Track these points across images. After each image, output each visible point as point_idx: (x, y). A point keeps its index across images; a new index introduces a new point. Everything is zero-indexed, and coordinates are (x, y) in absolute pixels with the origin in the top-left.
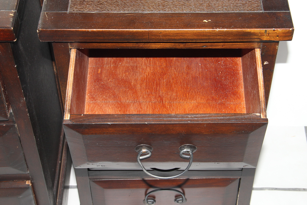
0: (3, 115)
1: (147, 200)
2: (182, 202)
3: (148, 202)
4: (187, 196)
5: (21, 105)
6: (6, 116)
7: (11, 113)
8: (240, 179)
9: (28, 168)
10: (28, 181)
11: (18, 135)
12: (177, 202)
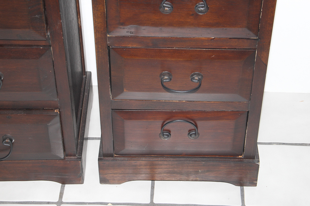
0: (43, 34)
1: (163, 133)
2: (195, 135)
3: (163, 135)
4: (200, 131)
5: (57, 28)
6: (45, 36)
7: (48, 36)
8: (248, 112)
9: (58, 95)
10: (56, 110)
11: (53, 59)
12: (191, 136)
